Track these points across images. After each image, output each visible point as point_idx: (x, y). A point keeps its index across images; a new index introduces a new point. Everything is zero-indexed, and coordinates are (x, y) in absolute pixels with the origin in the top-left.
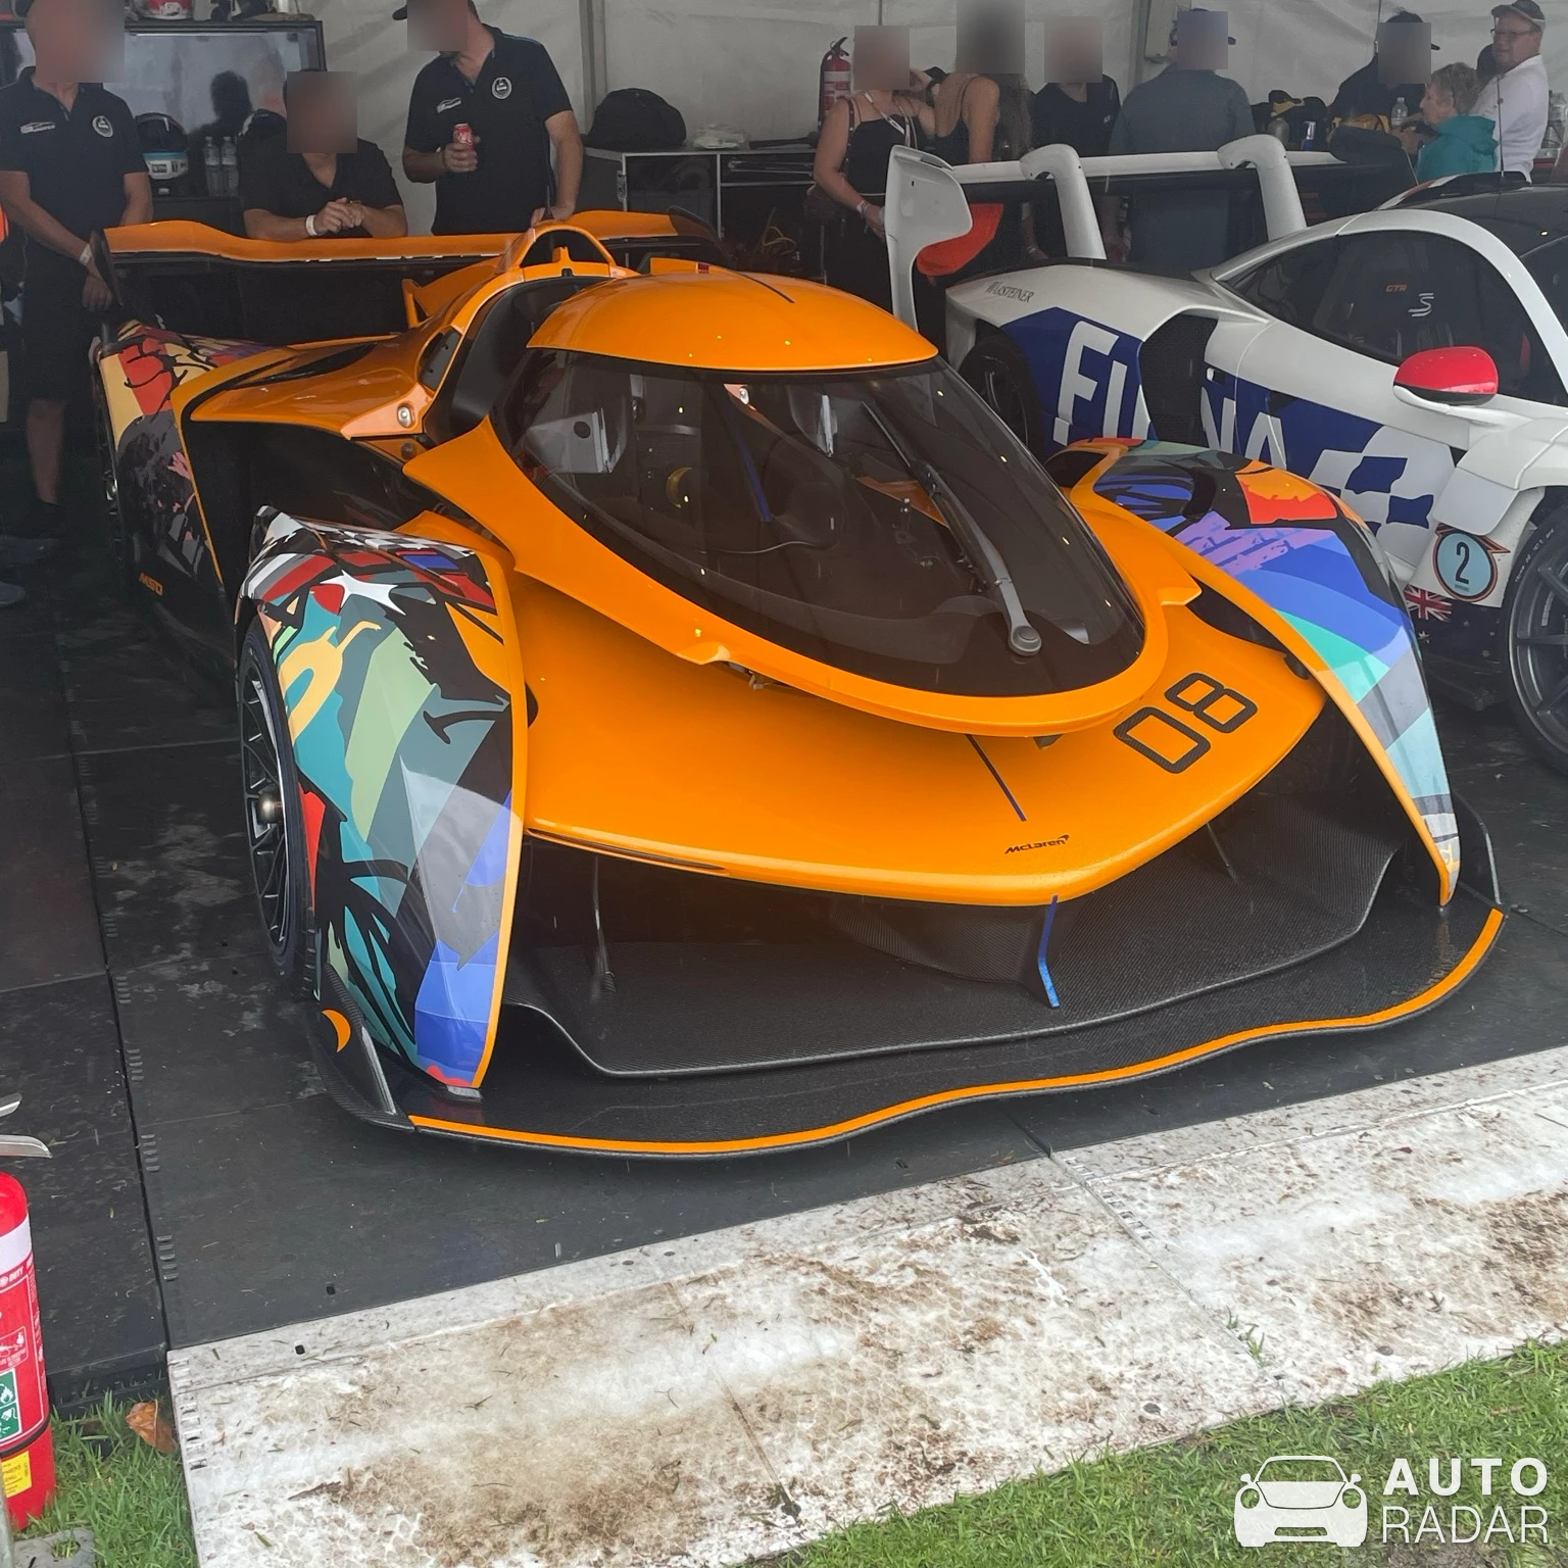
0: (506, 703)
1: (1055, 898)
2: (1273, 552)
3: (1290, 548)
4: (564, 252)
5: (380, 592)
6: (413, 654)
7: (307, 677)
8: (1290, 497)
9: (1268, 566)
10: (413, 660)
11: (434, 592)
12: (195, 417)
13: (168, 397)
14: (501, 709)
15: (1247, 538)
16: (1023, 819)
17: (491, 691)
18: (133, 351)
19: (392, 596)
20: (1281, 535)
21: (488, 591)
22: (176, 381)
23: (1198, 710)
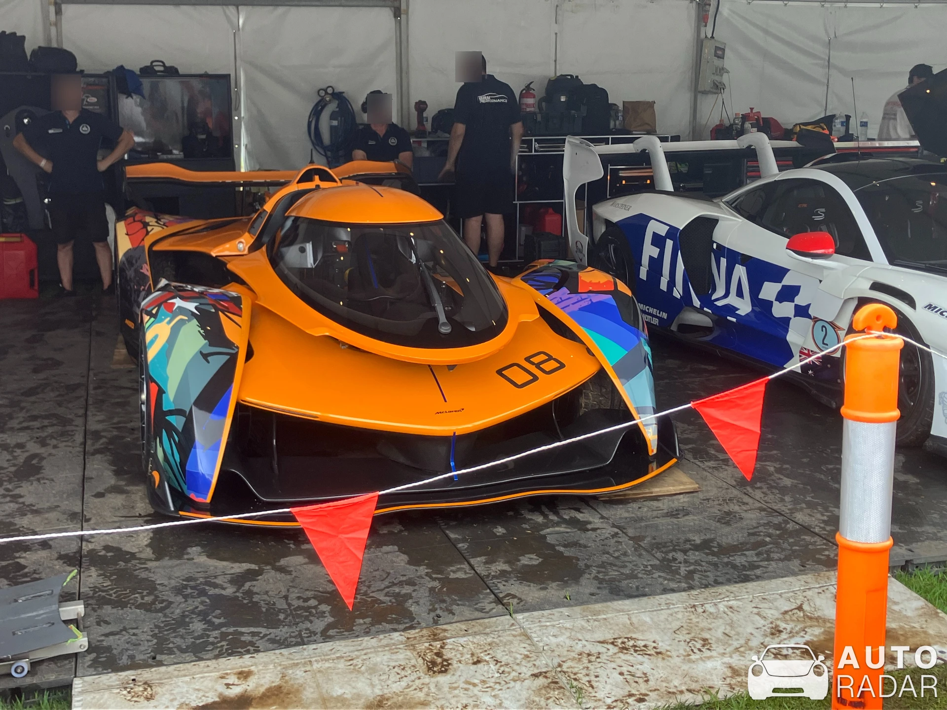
0: (236, 350)
1: (455, 433)
2: (584, 304)
3: (592, 302)
4: (317, 177)
5: (191, 306)
6: (200, 329)
7: (156, 337)
8: (597, 281)
9: (580, 309)
10: (199, 331)
11: (214, 307)
12: (155, 248)
13: (143, 240)
14: (233, 352)
15: (575, 297)
16: (446, 401)
17: (229, 344)
18: (131, 220)
19: (196, 308)
20: (589, 296)
21: (241, 309)
22: (148, 233)
23: (538, 366)
